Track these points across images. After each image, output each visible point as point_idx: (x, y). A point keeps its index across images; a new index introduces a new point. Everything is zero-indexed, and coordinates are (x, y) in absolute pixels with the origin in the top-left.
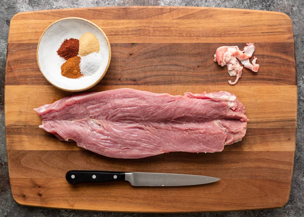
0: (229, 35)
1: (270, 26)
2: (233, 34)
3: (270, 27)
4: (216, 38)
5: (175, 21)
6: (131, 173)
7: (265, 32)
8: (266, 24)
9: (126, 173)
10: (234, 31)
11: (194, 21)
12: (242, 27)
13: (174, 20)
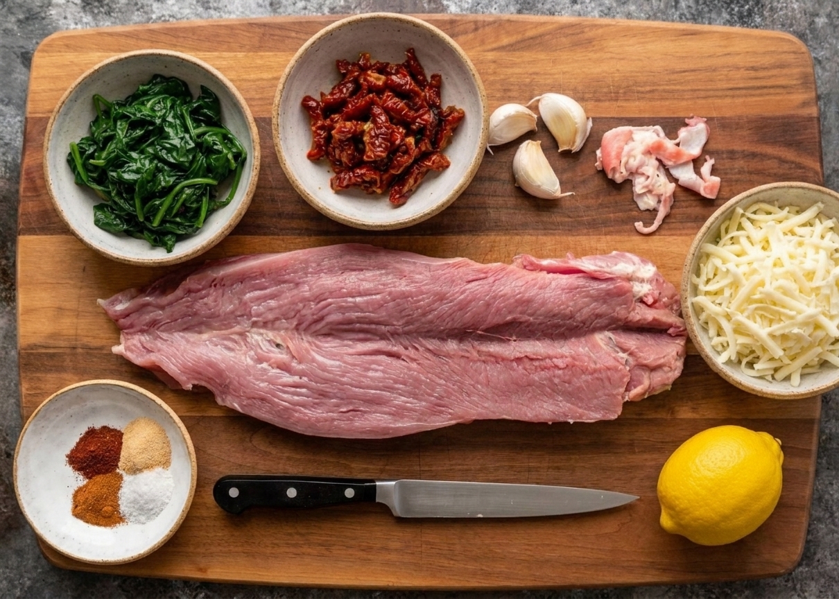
0: (641, 96)
1: (753, 69)
2: (650, 92)
3: (753, 74)
4: (601, 104)
5: (490, 56)
6: (393, 483)
7: (741, 85)
8: (742, 64)
9: (377, 483)
10: (654, 84)
11: (542, 56)
12: (674, 72)
13: (486, 53)
